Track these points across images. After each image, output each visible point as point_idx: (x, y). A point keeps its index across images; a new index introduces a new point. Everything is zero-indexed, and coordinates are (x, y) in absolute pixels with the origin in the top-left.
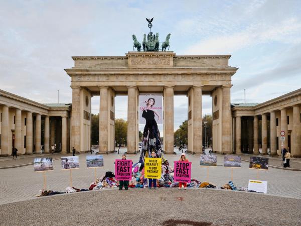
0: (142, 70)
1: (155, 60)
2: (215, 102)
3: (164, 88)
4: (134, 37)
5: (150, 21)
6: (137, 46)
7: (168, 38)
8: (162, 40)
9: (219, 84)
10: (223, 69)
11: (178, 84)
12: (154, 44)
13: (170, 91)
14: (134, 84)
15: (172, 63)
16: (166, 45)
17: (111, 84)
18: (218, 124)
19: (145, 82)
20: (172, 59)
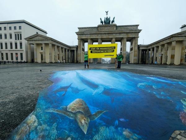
0: (103, 32)
1: (109, 28)
2: (132, 44)
3: (112, 39)
4: (101, 19)
5: (107, 12)
6: (102, 22)
7: (114, 18)
8: (111, 20)
9: (134, 36)
10: (136, 30)
11: (117, 37)
12: (108, 22)
13: (114, 40)
14: (101, 37)
15: (115, 28)
16: (113, 21)
17: (92, 38)
18: (132, 53)
19: (105, 37)
20: (115, 27)
